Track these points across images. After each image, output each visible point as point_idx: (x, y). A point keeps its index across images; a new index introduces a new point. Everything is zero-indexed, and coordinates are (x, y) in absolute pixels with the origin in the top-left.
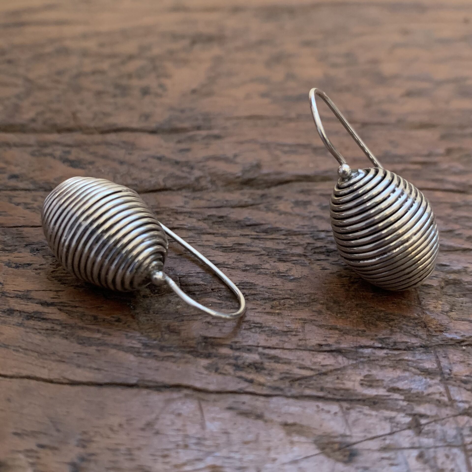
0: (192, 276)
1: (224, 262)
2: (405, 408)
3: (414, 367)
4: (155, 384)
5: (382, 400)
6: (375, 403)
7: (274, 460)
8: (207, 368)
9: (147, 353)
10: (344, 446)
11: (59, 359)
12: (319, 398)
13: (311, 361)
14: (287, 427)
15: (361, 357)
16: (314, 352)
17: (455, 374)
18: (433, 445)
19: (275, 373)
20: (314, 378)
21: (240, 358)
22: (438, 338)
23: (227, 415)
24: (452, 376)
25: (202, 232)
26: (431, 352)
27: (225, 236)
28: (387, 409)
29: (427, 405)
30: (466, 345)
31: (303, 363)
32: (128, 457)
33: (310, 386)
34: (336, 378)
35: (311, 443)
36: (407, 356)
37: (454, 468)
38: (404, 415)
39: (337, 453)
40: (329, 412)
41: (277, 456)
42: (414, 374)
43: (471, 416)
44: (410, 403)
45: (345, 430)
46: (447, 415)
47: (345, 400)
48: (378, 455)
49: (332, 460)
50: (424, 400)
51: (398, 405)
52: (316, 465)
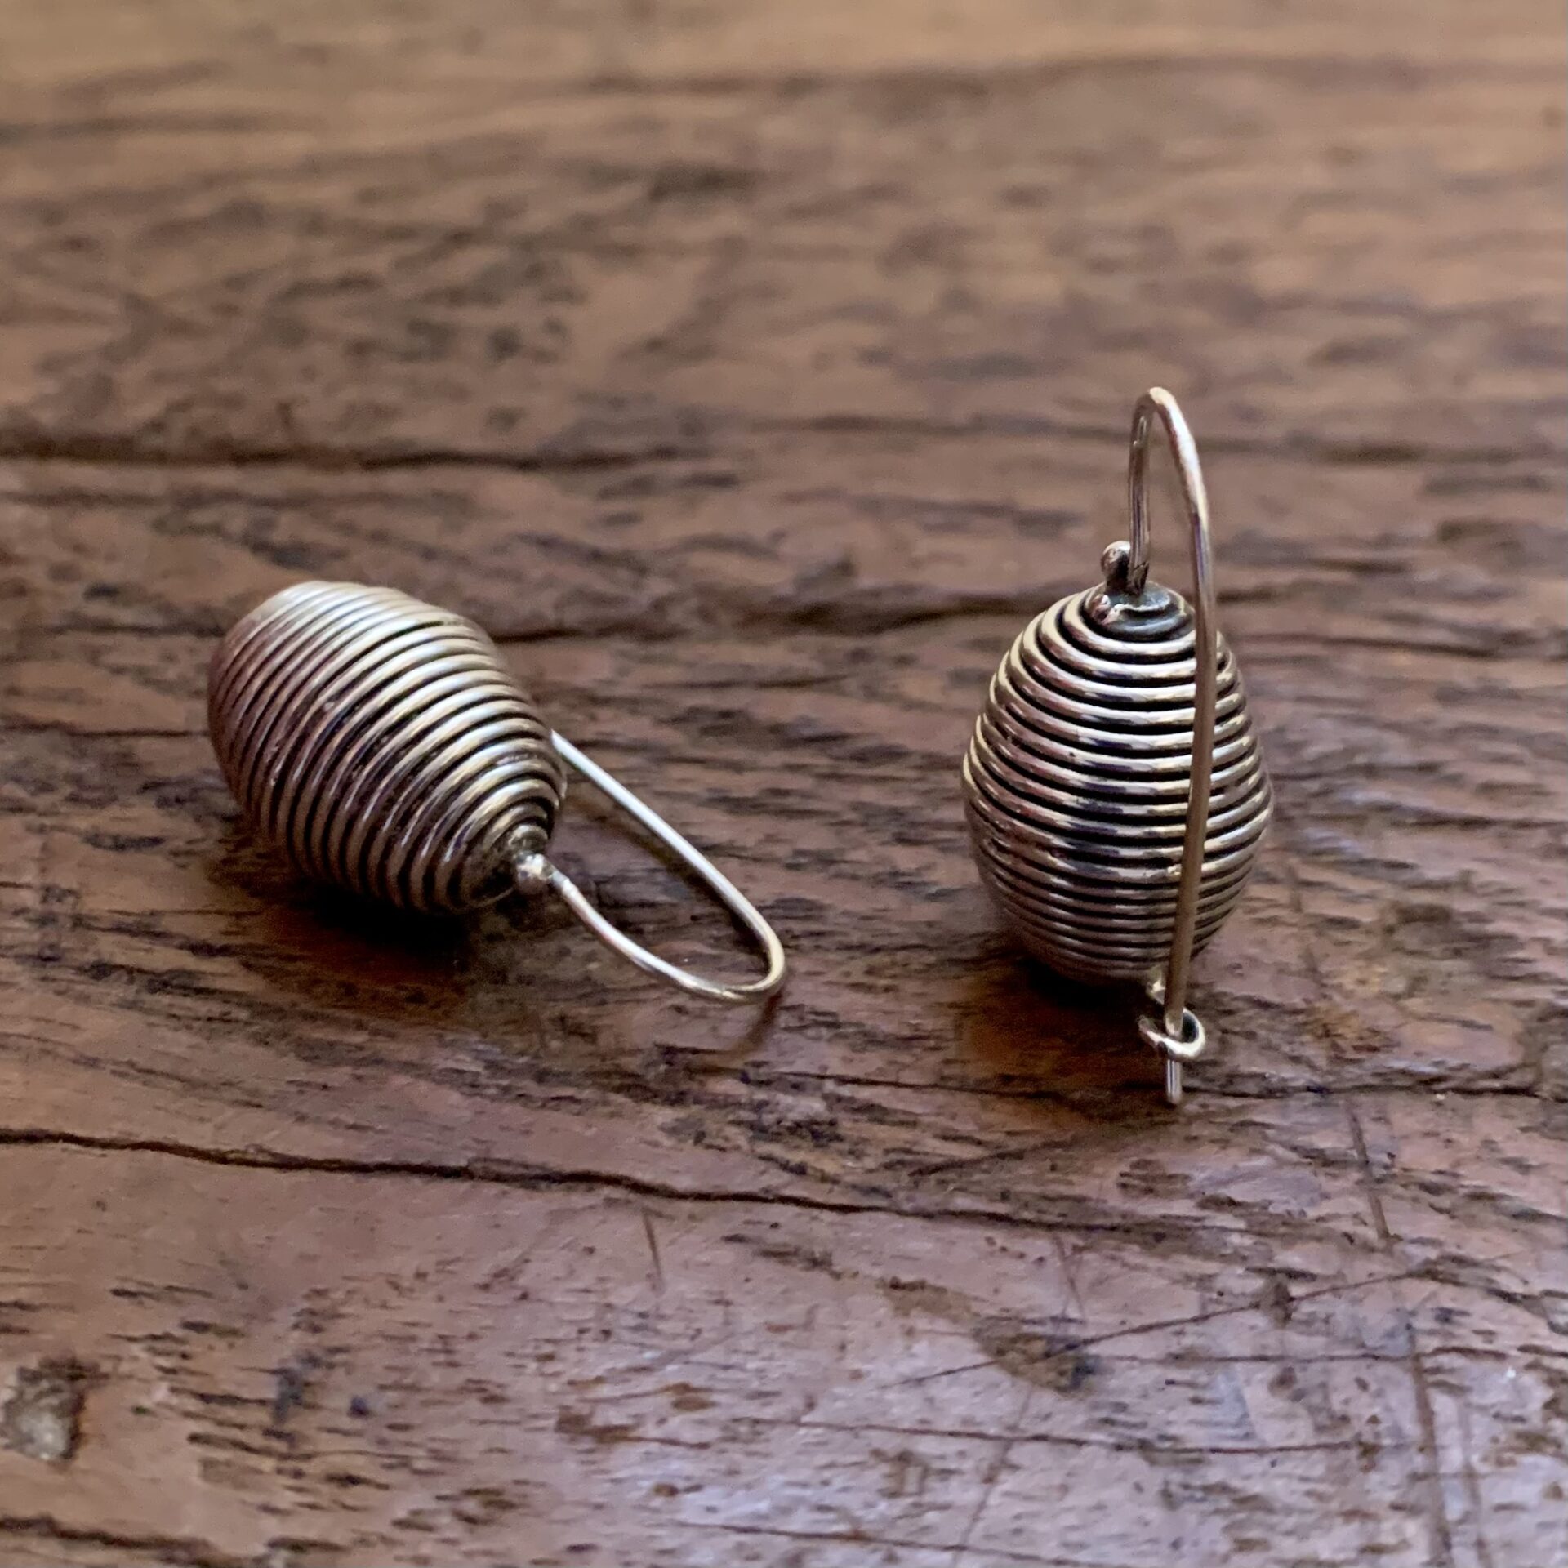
0: (635, 880)
1: (732, 842)
2: (1246, 1253)
3: (1283, 1145)
4: (521, 1171)
5: (1180, 1229)
6: (1158, 1237)
7: (857, 1375)
8: (672, 1131)
9: (498, 1086)
10: (1061, 1346)
11: (246, 1098)
12: (995, 1218)
13: (977, 1118)
14: (899, 1293)
16: (986, 1097)
17: (1406, 1167)
18: (1321, 1353)
19: (870, 1150)
20: (984, 1165)
21: (768, 1108)
22: (1360, 1068)
23: (728, 1255)
24: (1394, 1171)
25: (669, 758)
26: (1337, 1105)
27: (737, 767)
28: (1193, 1253)
29: (1312, 1248)
30: (1447, 1091)
31: (954, 1125)
32: (442, 1358)
33: (970, 1189)
34: (1048, 1167)
35: (963, 1335)
36: (1265, 1113)
37: (1380, 1416)
38: (1240, 1271)
39: (1040, 1365)
40: (1022, 1256)
41: (865, 1367)
42: (1281, 1163)
43: (1442, 1281)
44: (1263, 1240)
45: (1066, 1305)
46: (1371, 1275)
47: (1070, 1227)
48: (1157, 1373)
49: (1023, 1384)
50: (1308, 1232)
51: (1225, 1244)
52: (977, 1394)
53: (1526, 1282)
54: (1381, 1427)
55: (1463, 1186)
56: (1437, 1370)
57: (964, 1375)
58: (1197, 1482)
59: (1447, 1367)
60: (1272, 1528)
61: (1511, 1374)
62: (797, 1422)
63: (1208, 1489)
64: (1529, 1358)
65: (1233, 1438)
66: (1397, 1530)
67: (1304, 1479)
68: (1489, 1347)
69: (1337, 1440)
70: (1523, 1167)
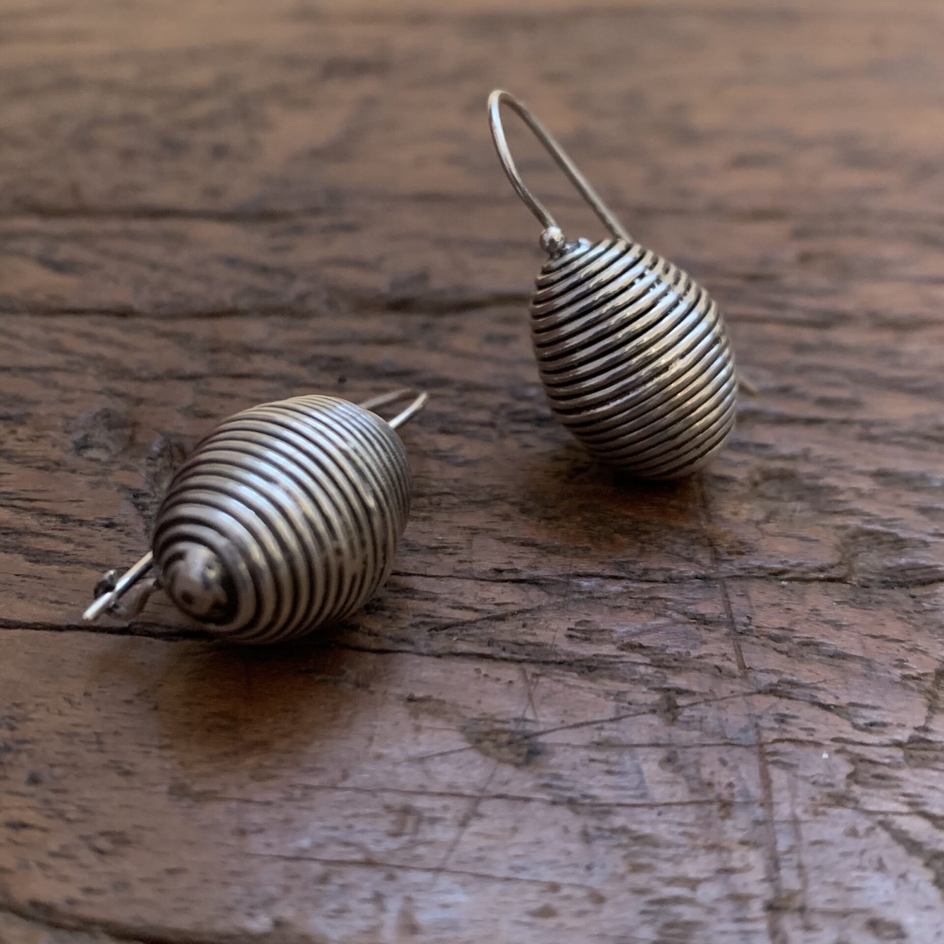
2: (649, 678)
3: (678, 612)
5: (605, 663)
6: (591, 669)
7: (379, 757)
10: (519, 737)
12: (482, 657)
13: (476, 596)
14: (413, 704)
15: (574, 592)
16: (484, 583)
17: (758, 625)
18: (696, 742)
19: (403, 616)
20: (478, 624)
22: (731, 565)
24: (751, 627)
28: (612, 678)
29: (694, 675)
30: (790, 580)
31: (461, 600)
32: (94, 746)
33: (467, 639)
34: (521, 625)
35: (454, 730)
36: (666, 593)
37: (735, 783)
38: (645, 689)
39: (505, 750)
40: (498, 680)
41: (385, 751)
42: (676, 622)
43: (781, 697)
44: (660, 670)
45: (525, 711)
46: (732, 692)
47: (533, 662)
48: (583, 753)
49: (491, 762)
50: (690, 665)
51: (635, 673)
52: (460, 768)
53: (837, 698)
54: (736, 789)
55: (796, 637)
56: (774, 753)
57: (452, 755)
58: (606, 826)
59: (782, 751)
60: (655, 857)
61: (825, 756)
62: (335, 788)
63: (614, 831)
64: (838, 746)
65: (632, 797)
66: (743, 858)
67: (681, 824)
68: (811, 738)
69: (704, 798)
70: (838, 626)
